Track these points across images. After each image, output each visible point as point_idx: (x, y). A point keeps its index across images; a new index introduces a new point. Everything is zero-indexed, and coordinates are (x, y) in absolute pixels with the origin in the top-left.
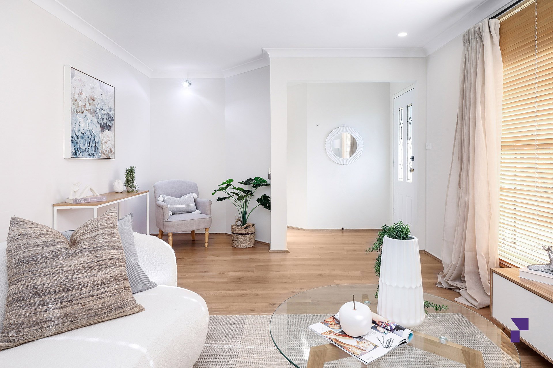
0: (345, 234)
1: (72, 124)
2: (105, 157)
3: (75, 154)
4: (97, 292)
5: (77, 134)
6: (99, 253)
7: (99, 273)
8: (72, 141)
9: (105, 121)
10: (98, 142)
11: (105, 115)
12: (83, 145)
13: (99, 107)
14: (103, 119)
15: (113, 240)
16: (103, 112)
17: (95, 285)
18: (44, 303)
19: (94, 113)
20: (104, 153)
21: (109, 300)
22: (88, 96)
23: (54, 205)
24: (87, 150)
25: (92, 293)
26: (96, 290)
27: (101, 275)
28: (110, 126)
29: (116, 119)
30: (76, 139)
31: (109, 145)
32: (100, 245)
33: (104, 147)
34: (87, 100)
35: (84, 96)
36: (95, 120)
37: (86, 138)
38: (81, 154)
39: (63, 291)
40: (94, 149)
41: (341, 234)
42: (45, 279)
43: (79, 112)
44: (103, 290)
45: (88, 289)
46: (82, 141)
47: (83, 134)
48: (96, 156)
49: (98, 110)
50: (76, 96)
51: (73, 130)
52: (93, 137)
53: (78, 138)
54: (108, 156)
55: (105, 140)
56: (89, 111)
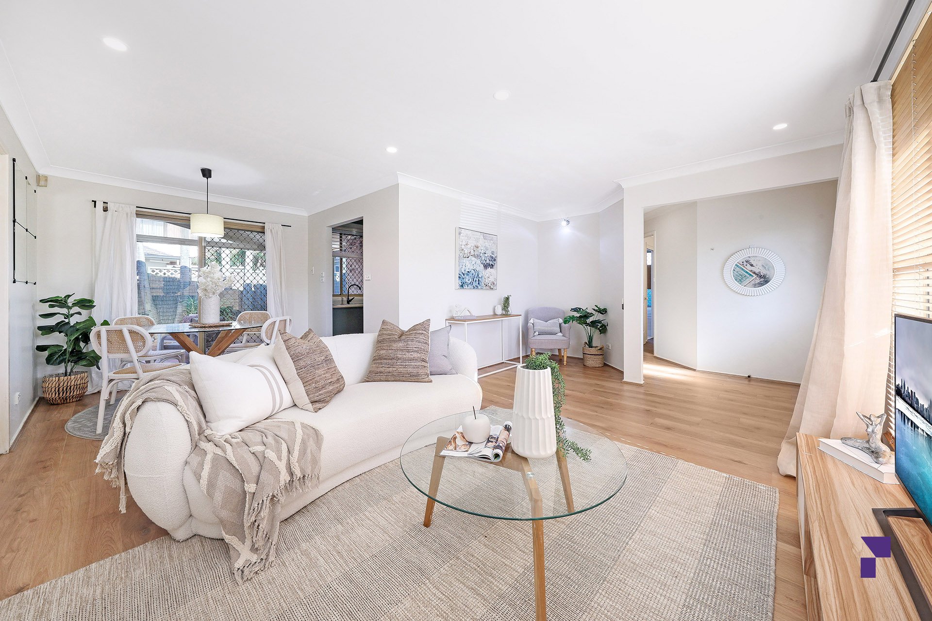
0: (752, 383)
1: (459, 266)
2: (487, 288)
3: (462, 286)
4: (405, 364)
5: (464, 272)
6: (410, 343)
7: (408, 354)
8: (459, 277)
9: (488, 261)
10: (481, 277)
11: (488, 258)
12: (468, 279)
13: (483, 252)
14: (486, 261)
15: (421, 337)
16: (486, 255)
17: (405, 360)
18: (381, 363)
19: (478, 256)
20: (486, 285)
21: (410, 370)
22: (473, 245)
23: (446, 320)
24: (471, 283)
25: (402, 364)
26: (404, 363)
27: (408, 355)
28: (493, 266)
29: (498, 260)
30: (462, 276)
31: (492, 279)
32: (411, 339)
33: (486, 281)
34: (472, 248)
35: (469, 246)
36: (478, 262)
37: (471, 275)
38: (466, 286)
39: (389, 359)
40: (477, 282)
41: (746, 382)
42: (384, 352)
43: (465, 257)
44: (408, 364)
45: (400, 361)
46: (467, 277)
47: (469, 272)
48: (479, 287)
49: (481, 254)
50: (463, 247)
51: (460, 270)
52: (477, 274)
53: (464, 275)
54: (491, 287)
55: (487, 275)
56: (474, 256)
